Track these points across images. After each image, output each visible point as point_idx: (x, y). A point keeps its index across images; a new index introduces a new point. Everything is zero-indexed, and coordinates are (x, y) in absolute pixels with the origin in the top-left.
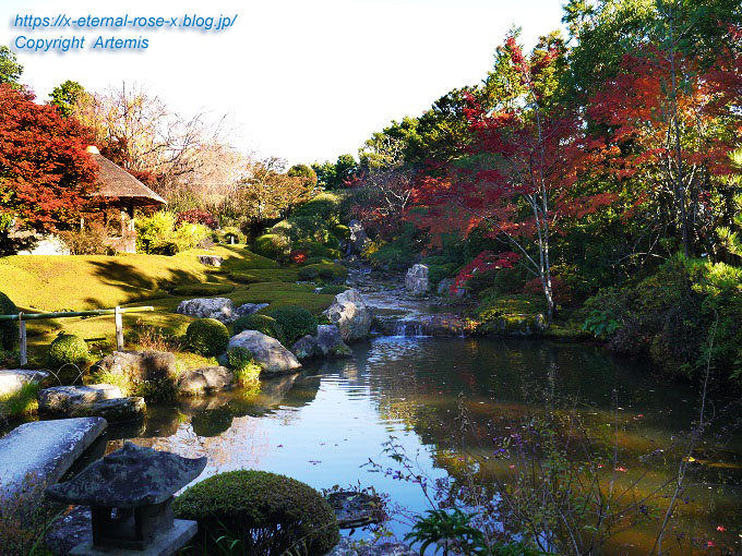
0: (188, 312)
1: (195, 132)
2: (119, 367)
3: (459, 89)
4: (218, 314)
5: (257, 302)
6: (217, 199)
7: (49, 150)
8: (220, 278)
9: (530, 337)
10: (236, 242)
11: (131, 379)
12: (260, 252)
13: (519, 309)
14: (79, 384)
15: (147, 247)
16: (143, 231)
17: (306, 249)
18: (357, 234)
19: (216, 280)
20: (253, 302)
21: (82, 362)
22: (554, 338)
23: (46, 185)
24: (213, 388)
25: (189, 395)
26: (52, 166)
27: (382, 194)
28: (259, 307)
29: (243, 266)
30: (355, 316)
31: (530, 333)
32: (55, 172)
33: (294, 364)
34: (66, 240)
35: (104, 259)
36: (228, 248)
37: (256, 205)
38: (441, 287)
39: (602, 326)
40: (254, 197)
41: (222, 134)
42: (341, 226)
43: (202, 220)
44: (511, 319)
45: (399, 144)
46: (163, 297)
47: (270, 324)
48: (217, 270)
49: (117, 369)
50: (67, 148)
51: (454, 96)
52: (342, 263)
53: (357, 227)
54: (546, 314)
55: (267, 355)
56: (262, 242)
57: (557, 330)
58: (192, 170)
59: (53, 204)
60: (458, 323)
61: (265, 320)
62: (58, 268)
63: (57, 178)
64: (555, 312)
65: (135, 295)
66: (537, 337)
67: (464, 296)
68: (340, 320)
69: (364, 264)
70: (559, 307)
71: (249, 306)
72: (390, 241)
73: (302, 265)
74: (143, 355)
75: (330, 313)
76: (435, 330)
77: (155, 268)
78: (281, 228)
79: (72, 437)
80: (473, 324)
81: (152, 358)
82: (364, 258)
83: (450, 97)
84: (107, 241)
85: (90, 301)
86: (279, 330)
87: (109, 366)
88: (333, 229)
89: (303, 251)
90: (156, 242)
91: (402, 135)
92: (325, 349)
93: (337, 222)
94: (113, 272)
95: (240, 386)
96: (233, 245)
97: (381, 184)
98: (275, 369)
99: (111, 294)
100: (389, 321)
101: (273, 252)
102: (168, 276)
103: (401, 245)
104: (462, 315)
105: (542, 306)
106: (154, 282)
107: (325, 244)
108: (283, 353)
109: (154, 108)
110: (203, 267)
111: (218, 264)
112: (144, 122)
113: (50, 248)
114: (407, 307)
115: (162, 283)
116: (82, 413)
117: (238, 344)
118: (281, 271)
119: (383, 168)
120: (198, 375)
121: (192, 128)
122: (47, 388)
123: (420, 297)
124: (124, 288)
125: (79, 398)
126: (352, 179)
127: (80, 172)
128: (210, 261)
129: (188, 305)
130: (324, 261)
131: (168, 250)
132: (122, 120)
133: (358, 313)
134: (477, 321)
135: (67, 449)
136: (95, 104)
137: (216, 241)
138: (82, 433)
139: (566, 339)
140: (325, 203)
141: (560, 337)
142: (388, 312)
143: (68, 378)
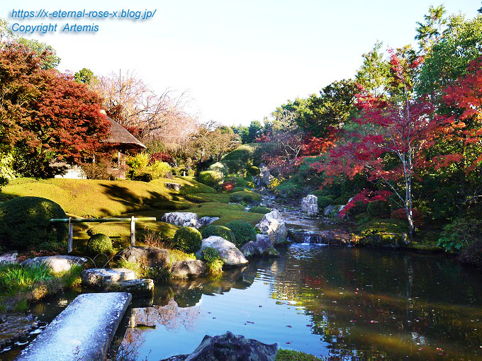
0: (169, 221)
1: (164, 103)
2: (134, 257)
3: (339, 81)
4: (188, 223)
5: (211, 216)
6: (174, 147)
7: (80, 112)
8: (180, 198)
9: (398, 249)
10: (187, 175)
11: (141, 266)
12: (203, 182)
13: (390, 229)
14: (108, 268)
15: (132, 176)
16: (130, 165)
17: (233, 181)
18: (264, 173)
19: (178, 200)
20: (209, 216)
21: (108, 252)
22: (415, 250)
23: (78, 134)
24: (194, 275)
25: (178, 279)
26: (82, 122)
27: (283, 147)
28: (213, 220)
29: (194, 191)
30: (278, 229)
31: (398, 246)
32: (83, 126)
33: (244, 261)
34: (85, 170)
35: (108, 182)
36: (183, 179)
37: (199, 151)
38: (327, 211)
39: (451, 244)
40: (198, 146)
41: (181, 105)
42: (254, 167)
43: (165, 160)
44: (384, 236)
45: (293, 115)
46: (148, 210)
47: (228, 233)
48: (178, 193)
49: (132, 259)
50: (92, 111)
51: (336, 85)
52: (255, 191)
53: (265, 169)
54: (408, 234)
55: (227, 254)
56: (204, 176)
57: (416, 245)
58: (160, 127)
59: (81, 146)
60: (346, 237)
61: (224, 230)
62: (82, 188)
63: (85, 129)
64: (414, 233)
65: (131, 208)
66: (403, 249)
67: (345, 217)
68: (268, 231)
69: (270, 192)
70: (416, 229)
71: (208, 218)
72: (287, 178)
73: (231, 191)
74: (149, 250)
75: (261, 226)
76: (331, 241)
77: (140, 190)
78: (217, 167)
79: (117, 307)
80: (357, 238)
81: (156, 253)
82: (270, 188)
83: (332, 86)
84: (110, 171)
85: (103, 210)
86: (233, 237)
87: (127, 257)
88: (249, 168)
89: (232, 182)
90: (137, 172)
91: (294, 110)
92: (261, 250)
93: (252, 164)
94: (115, 192)
95: (211, 274)
96: (185, 176)
97: (282, 140)
98: (231, 263)
99: (117, 207)
100: (298, 233)
101: (212, 182)
102: (148, 196)
103: (296, 181)
104: (348, 232)
105: (406, 228)
106: (141, 199)
107: (244, 178)
108: (237, 253)
109: (138, 87)
110: (168, 190)
111: (177, 189)
112: (132, 96)
113: (74, 174)
114: (306, 223)
115: (145, 200)
116: (114, 289)
117: (208, 245)
118: (218, 195)
119: (282, 130)
120: (184, 266)
121: (162, 100)
122: (87, 269)
123: (313, 217)
124: (124, 203)
125: (109, 277)
126: (261, 137)
127: (98, 126)
128: (172, 187)
129: (169, 216)
130: (245, 190)
131: (146, 178)
132: (118, 94)
133: (279, 227)
134: (360, 236)
135: (116, 316)
136: (103, 83)
137: (174, 174)
138: (122, 305)
139: (424, 252)
140: (244, 151)
141: (419, 250)
142: (297, 227)
143: (101, 263)
